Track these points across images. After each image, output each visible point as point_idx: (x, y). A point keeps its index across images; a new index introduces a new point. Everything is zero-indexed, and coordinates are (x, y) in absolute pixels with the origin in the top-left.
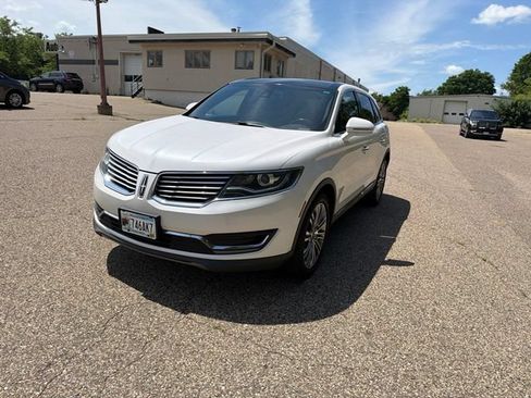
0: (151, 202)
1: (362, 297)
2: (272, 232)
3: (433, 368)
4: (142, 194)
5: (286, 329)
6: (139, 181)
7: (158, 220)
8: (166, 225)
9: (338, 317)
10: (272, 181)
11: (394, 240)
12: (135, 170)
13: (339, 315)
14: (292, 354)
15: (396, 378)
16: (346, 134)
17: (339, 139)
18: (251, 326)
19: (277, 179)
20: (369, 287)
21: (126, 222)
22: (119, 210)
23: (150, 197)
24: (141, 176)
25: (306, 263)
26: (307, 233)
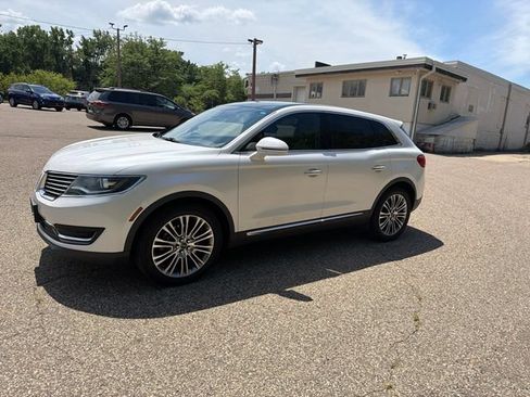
0: (37, 194)
2: (100, 231)
3: (138, 385)
5: (81, 316)
9: (139, 321)
13: (142, 321)
14: (51, 333)
15: (92, 378)
16: (255, 153)
17: (245, 157)
23: (38, 190)
25: (165, 272)
26: (157, 239)
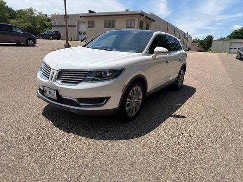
0: (55, 83)
1: (154, 131)
2: (108, 98)
3: (176, 165)
4: (51, 79)
5: (111, 143)
6: (51, 73)
7: (57, 91)
8: (61, 93)
9: (139, 139)
10: (108, 75)
11: (181, 106)
12: (49, 68)
13: (139, 138)
14: (109, 153)
15: (155, 168)
16: (154, 54)
17: (151, 57)
18: (95, 140)
19: (111, 74)
20: (159, 126)
21: (46, 92)
22: (43, 86)
23: (55, 81)
24: (52, 71)
25: (128, 114)
26: (128, 100)
